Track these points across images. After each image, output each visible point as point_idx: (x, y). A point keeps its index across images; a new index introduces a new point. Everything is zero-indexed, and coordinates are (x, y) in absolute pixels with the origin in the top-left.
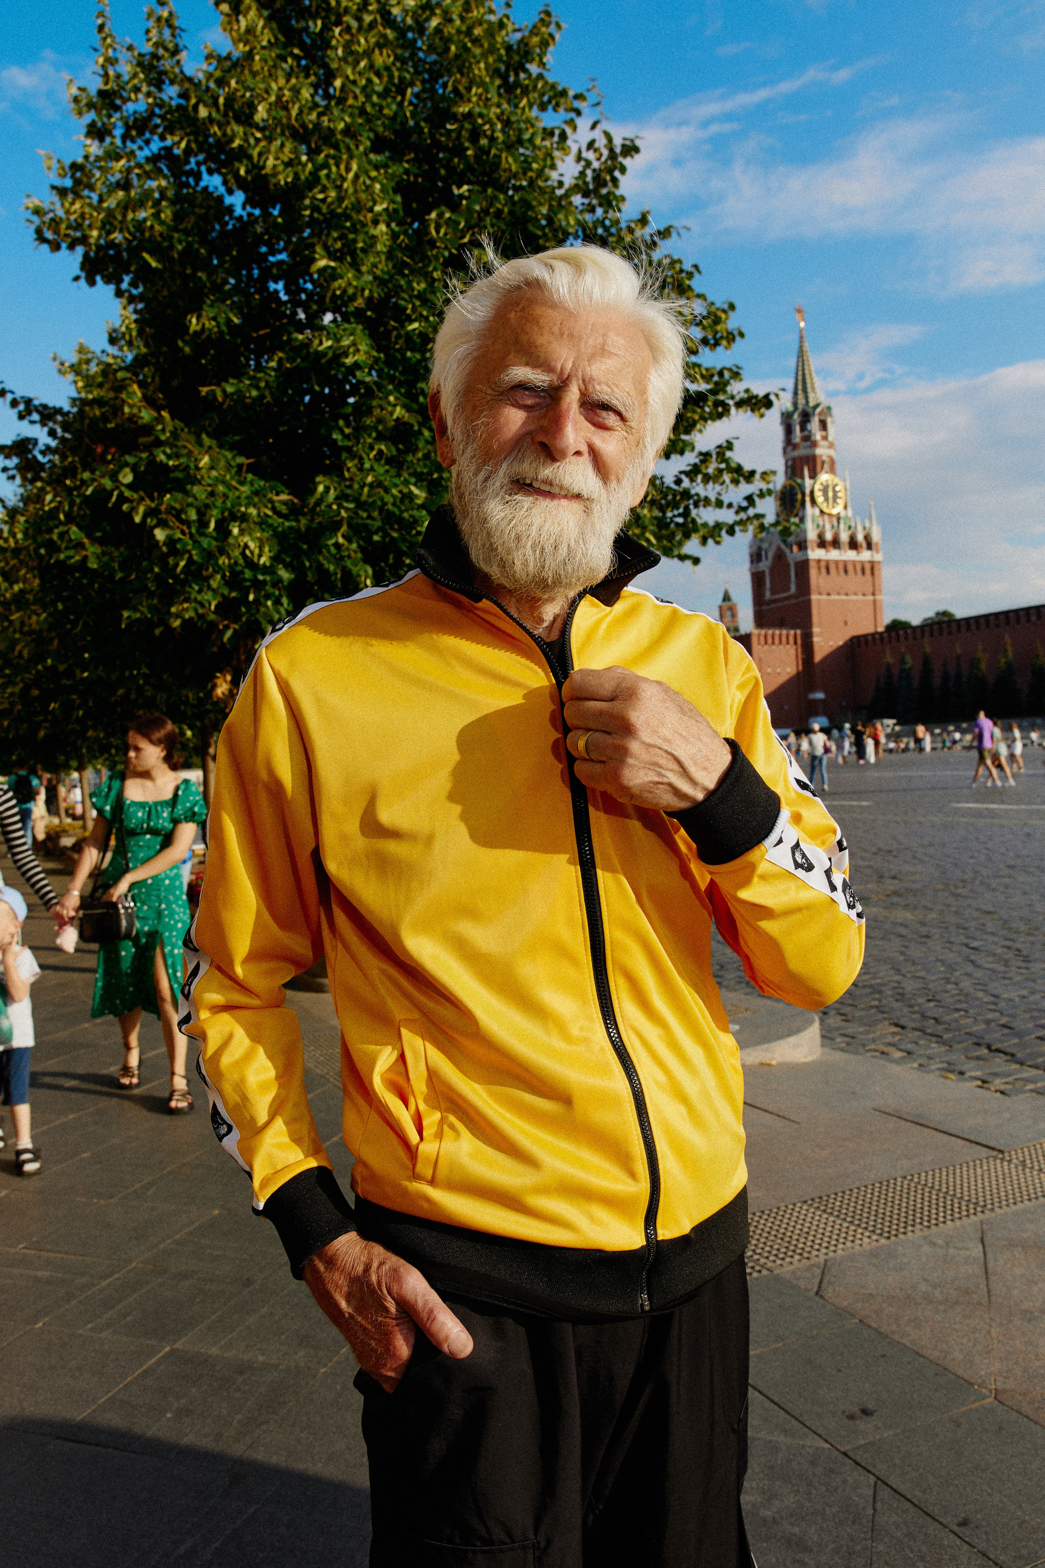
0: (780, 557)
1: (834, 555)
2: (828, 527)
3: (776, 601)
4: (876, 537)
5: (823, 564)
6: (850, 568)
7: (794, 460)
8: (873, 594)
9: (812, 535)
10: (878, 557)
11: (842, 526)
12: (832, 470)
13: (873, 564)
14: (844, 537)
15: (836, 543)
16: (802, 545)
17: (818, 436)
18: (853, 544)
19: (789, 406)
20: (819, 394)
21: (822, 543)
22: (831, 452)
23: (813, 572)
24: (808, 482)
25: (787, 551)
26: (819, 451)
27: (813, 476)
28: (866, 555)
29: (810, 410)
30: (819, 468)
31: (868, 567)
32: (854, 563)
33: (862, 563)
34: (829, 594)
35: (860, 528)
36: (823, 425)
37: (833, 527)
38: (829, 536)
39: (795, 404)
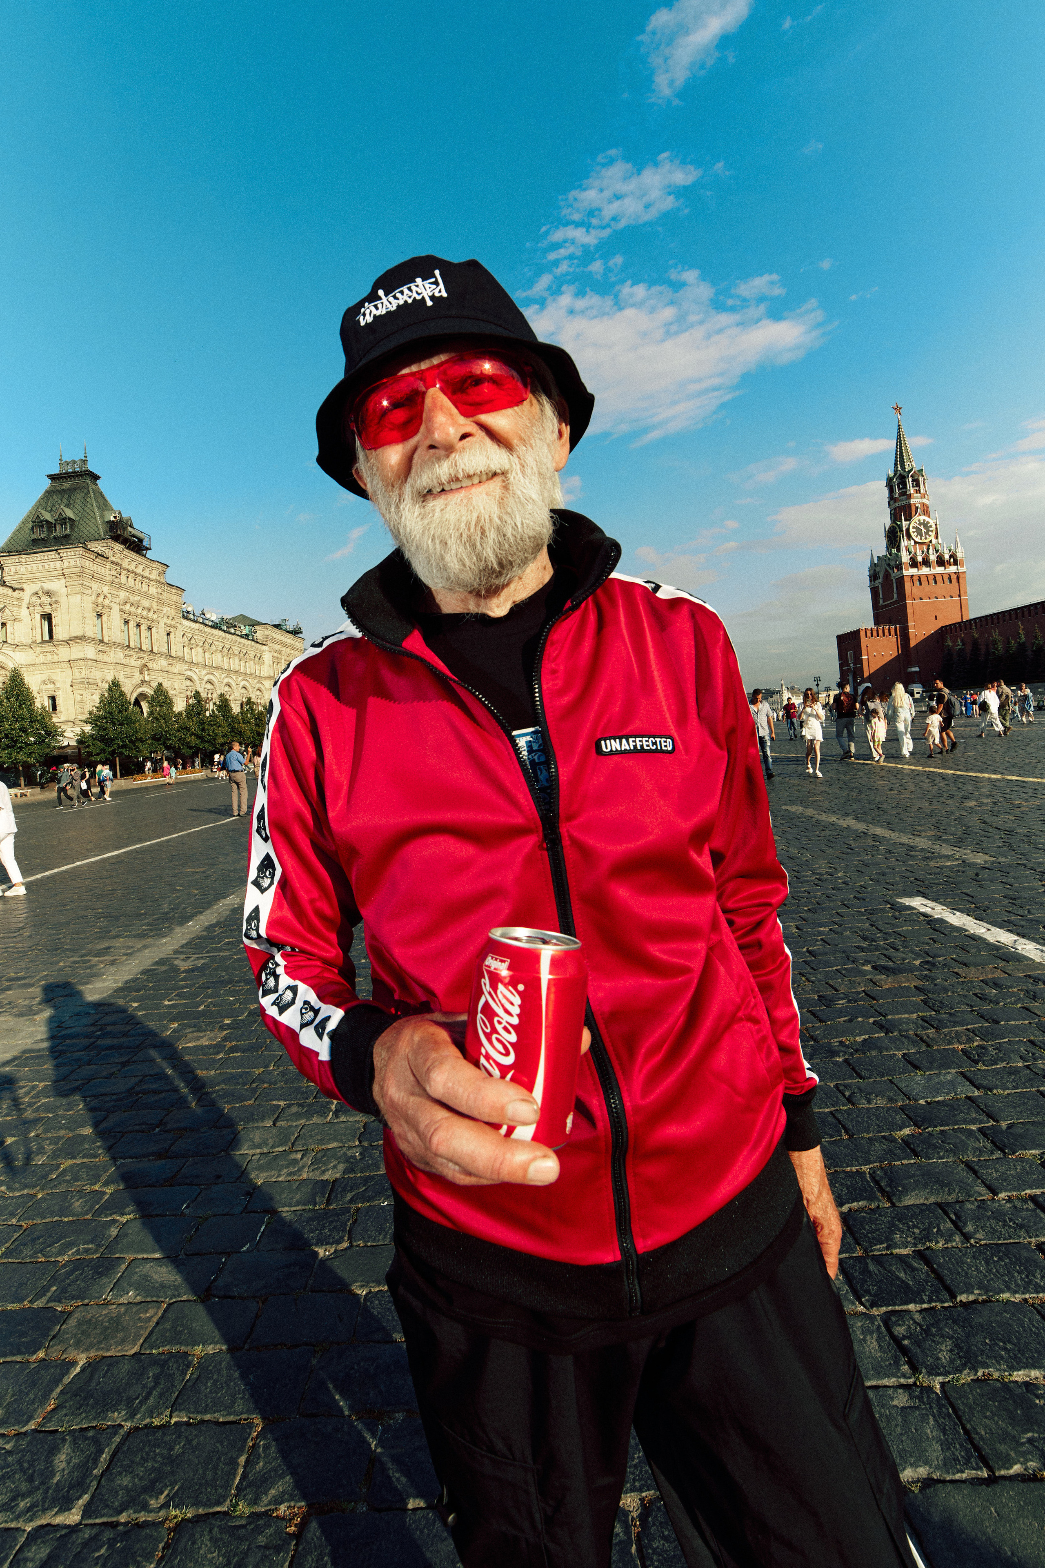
0: (887, 576)
1: (925, 570)
2: (919, 552)
3: (886, 606)
4: (960, 556)
5: (915, 578)
6: (939, 579)
7: (895, 509)
8: (960, 596)
9: (905, 558)
10: (961, 570)
11: (931, 551)
12: (926, 511)
13: (958, 574)
14: (933, 557)
15: (926, 562)
16: (900, 567)
17: (912, 490)
18: (941, 562)
19: (891, 474)
20: (913, 464)
21: (914, 564)
22: (925, 501)
23: (908, 585)
24: (905, 524)
25: (891, 572)
26: (912, 501)
27: (909, 518)
28: (952, 569)
29: (906, 474)
30: (913, 513)
31: (954, 577)
32: (942, 575)
33: (949, 575)
34: (921, 599)
35: (946, 551)
36: (916, 483)
37: (923, 552)
38: (920, 559)
39: (896, 471)
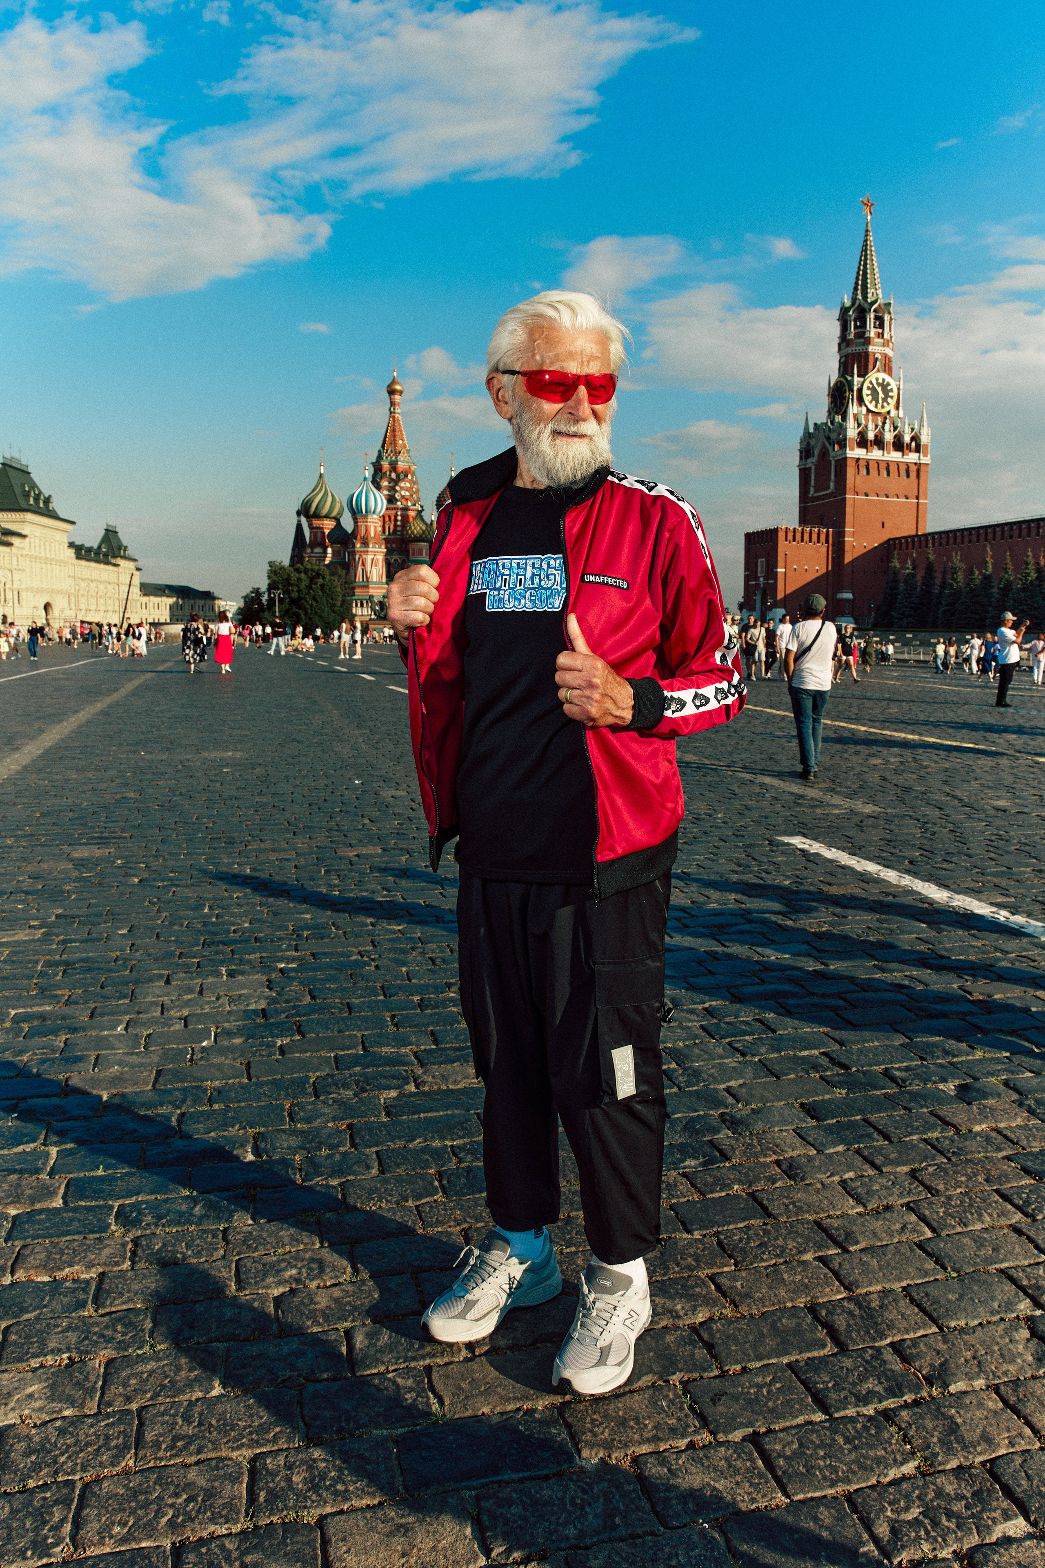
0: (824, 454)
1: (876, 454)
2: (871, 426)
3: (818, 498)
4: (925, 439)
5: (862, 464)
6: (893, 469)
7: (847, 356)
8: (917, 498)
9: (852, 432)
10: (925, 460)
11: (887, 426)
12: (887, 368)
13: (918, 466)
14: (889, 436)
15: (879, 442)
16: (843, 444)
17: (872, 332)
18: (898, 445)
19: (848, 303)
20: (877, 293)
21: (863, 442)
22: (888, 351)
23: (850, 472)
24: (857, 380)
25: (830, 448)
26: (871, 349)
27: (863, 374)
28: (912, 457)
29: (867, 306)
30: (871, 366)
31: (913, 469)
32: (898, 464)
33: (907, 465)
34: (867, 495)
35: (907, 429)
36: (880, 322)
37: (876, 426)
38: (871, 436)
39: (854, 300)
